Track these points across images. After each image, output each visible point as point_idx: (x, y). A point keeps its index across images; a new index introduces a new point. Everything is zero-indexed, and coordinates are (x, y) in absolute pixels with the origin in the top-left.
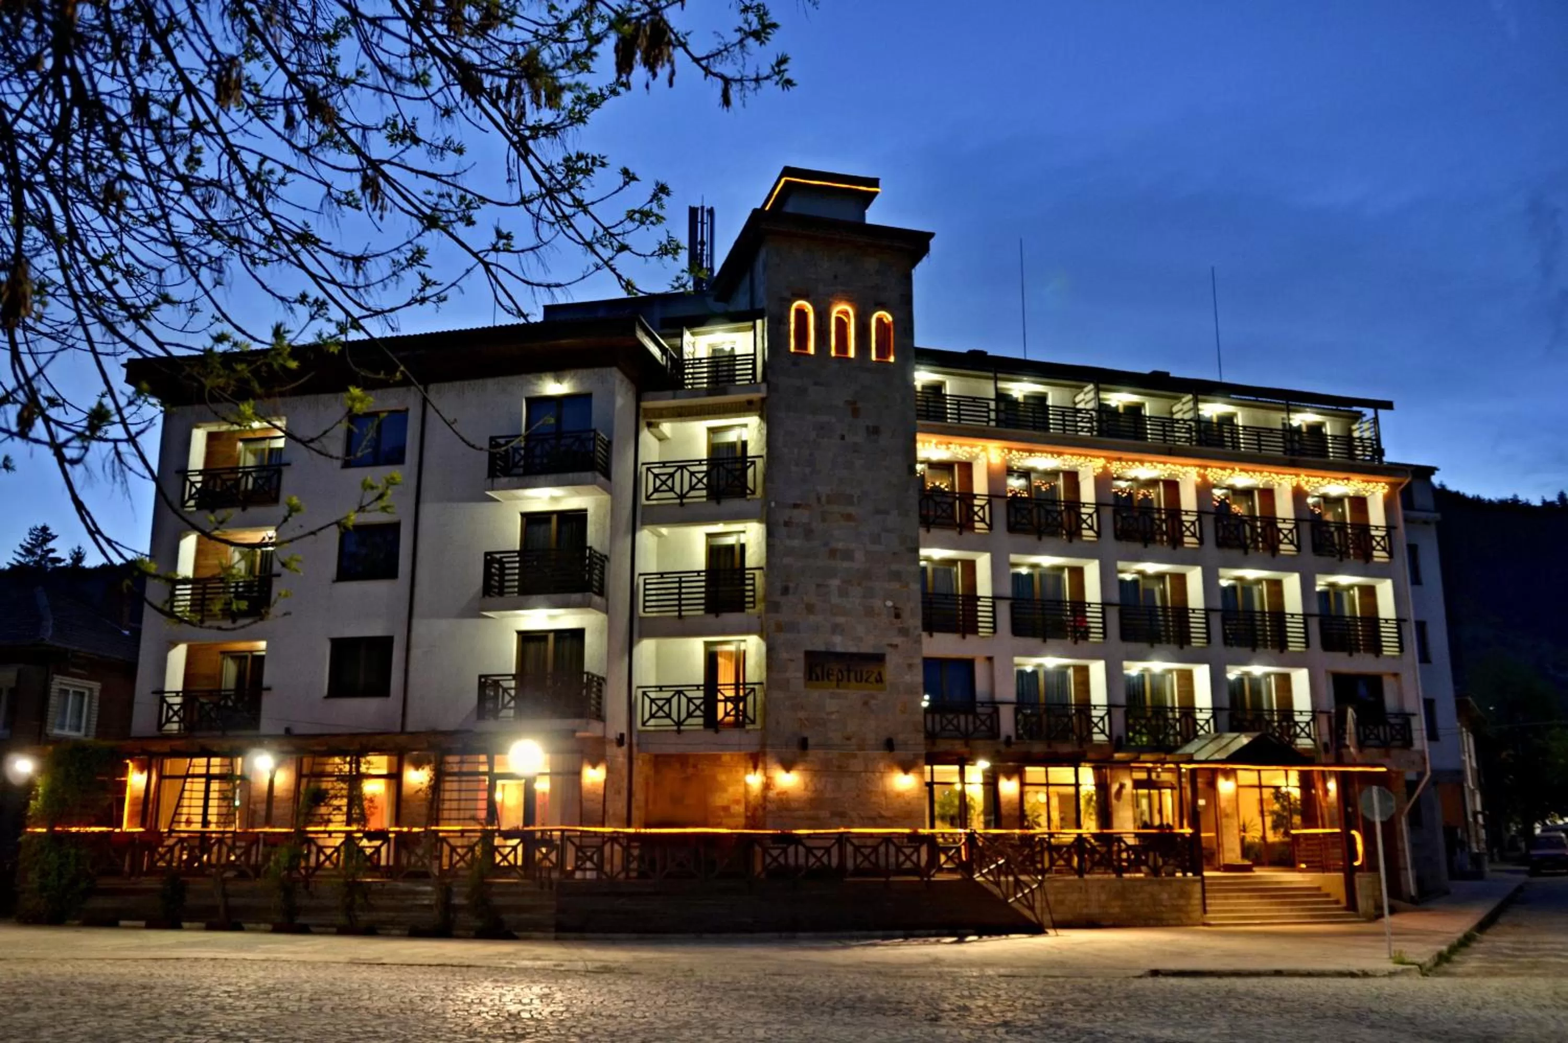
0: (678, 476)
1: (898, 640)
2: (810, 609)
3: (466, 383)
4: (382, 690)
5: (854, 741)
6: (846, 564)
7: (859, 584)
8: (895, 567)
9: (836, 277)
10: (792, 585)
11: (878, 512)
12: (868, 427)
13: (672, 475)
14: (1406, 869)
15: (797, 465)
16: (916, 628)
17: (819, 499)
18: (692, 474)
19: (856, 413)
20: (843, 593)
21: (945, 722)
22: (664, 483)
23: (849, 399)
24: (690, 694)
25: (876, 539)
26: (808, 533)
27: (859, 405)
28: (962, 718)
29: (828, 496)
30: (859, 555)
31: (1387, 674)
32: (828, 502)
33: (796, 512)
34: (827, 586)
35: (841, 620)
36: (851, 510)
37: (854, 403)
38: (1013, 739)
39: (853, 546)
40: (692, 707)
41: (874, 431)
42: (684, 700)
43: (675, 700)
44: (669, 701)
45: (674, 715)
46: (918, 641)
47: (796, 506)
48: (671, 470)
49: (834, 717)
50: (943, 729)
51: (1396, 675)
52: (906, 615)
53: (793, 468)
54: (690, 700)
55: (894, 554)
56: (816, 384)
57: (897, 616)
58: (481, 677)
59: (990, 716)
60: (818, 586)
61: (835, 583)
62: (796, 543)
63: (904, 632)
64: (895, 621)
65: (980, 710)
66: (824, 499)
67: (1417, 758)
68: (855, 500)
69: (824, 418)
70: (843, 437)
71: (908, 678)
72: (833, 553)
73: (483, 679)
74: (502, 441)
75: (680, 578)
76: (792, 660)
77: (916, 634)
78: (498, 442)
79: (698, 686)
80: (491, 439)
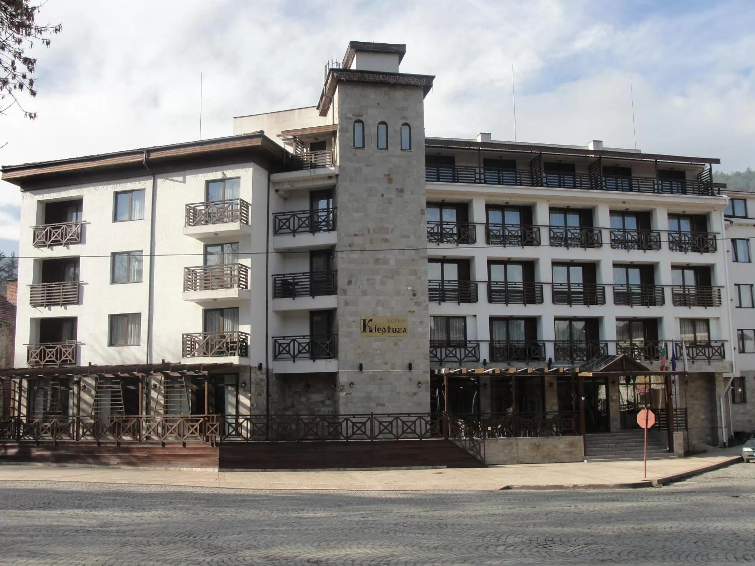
0: (292, 220)
1: (415, 308)
2: (364, 293)
4: (136, 342)
5: (389, 365)
6: (385, 267)
7: (392, 278)
8: (413, 267)
9: (378, 104)
10: (353, 280)
11: (404, 237)
12: (397, 189)
13: (288, 220)
14: (722, 428)
15: (356, 212)
16: (425, 302)
17: (369, 232)
18: (299, 219)
19: (390, 181)
20: (383, 283)
21: (448, 352)
22: (284, 224)
23: (387, 173)
24: (300, 341)
25: (402, 252)
26: (363, 250)
27: (392, 176)
28: (458, 350)
29: (374, 229)
30: (392, 262)
31: (712, 318)
32: (374, 232)
33: (356, 238)
34: (374, 279)
35: (381, 298)
36: (388, 236)
37: (389, 175)
38: (488, 361)
40: (301, 348)
41: (401, 191)
42: (296, 344)
43: (292, 344)
44: (288, 344)
45: (292, 353)
46: (426, 308)
47: (355, 235)
48: (288, 217)
49: (378, 352)
50: (447, 356)
51: (718, 318)
52: (419, 294)
53: (354, 214)
54: (299, 344)
56: (367, 165)
57: (414, 295)
58: (183, 335)
59: (474, 348)
60: (368, 279)
61: (378, 278)
63: (417, 304)
64: (413, 297)
65: (469, 345)
66: (372, 231)
67: (728, 365)
68: (390, 230)
69: (372, 185)
70: (383, 195)
71: (420, 329)
72: (377, 261)
73: (185, 336)
74: (192, 206)
75: (294, 277)
76: (354, 321)
77: (426, 304)
78: (190, 207)
79: (304, 337)
80: (187, 205)
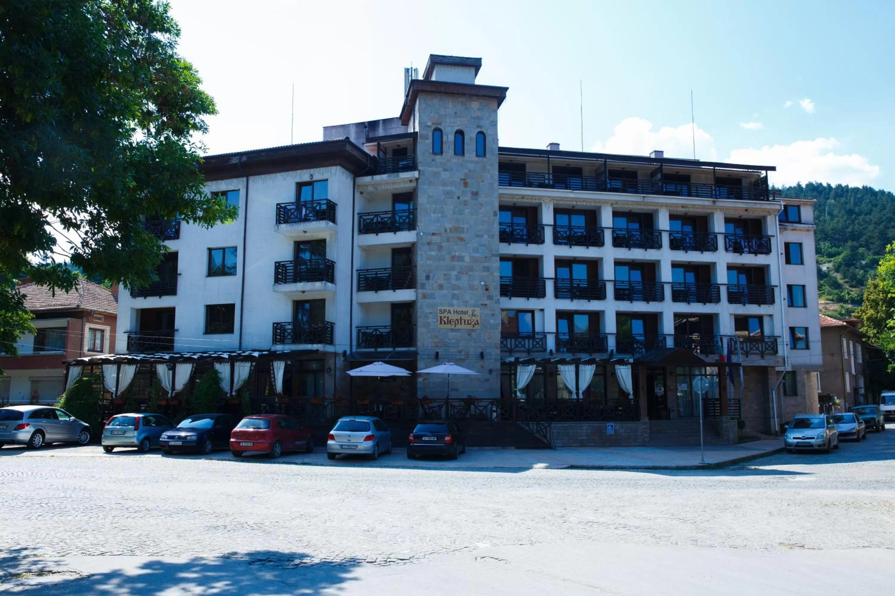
0: (375, 220)
1: (487, 302)
2: (441, 287)
3: (267, 175)
4: (230, 330)
5: (463, 353)
6: (460, 263)
7: (466, 274)
8: (486, 264)
9: (456, 113)
10: (431, 275)
11: (478, 236)
12: (472, 192)
13: (372, 220)
14: (774, 417)
15: (434, 213)
16: (496, 296)
17: (446, 231)
18: (382, 219)
19: (466, 184)
20: (458, 278)
21: (517, 343)
22: (368, 223)
23: (463, 177)
24: (382, 331)
25: (476, 250)
26: (440, 248)
27: (468, 181)
28: (527, 341)
29: (451, 229)
30: (467, 259)
31: (765, 315)
32: (451, 232)
33: (434, 237)
34: (450, 275)
35: (456, 292)
36: (462, 235)
37: (464, 179)
38: (554, 351)
39: (463, 254)
41: (475, 194)
42: (378, 333)
44: (371, 334)
46: (498, 302)
47: (433, 234)
48: (372, 217)
49: (453, 341)
50: (516, 346)
51: (771, 315)
52: (491, 289)
53: (433, 215)
54: (381, 333)
55: (486, 257)
56: (445, 170)
57: (487, 290)
58: (274, 324)
59: (541, 339)
60: (445, 275)
61: (454, 273)
62: (433, 253)
63: (490, 298)
64: (485, 292)
65: (537, 336)
66: (448, 231)
67: (781, 360)
68: (465, 230)
69: (449, 188)
70: (459, 198)
71: (492, 322)
72: (453, 258)
73: (275, 325)
74: (283, 205)
75: (376, 272)
76: (431, 313)
77: (497, 298)
78: (281, 206)
79: (385, 327)
80: (278, 204)
